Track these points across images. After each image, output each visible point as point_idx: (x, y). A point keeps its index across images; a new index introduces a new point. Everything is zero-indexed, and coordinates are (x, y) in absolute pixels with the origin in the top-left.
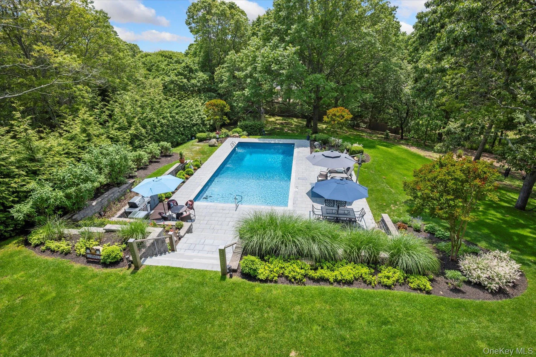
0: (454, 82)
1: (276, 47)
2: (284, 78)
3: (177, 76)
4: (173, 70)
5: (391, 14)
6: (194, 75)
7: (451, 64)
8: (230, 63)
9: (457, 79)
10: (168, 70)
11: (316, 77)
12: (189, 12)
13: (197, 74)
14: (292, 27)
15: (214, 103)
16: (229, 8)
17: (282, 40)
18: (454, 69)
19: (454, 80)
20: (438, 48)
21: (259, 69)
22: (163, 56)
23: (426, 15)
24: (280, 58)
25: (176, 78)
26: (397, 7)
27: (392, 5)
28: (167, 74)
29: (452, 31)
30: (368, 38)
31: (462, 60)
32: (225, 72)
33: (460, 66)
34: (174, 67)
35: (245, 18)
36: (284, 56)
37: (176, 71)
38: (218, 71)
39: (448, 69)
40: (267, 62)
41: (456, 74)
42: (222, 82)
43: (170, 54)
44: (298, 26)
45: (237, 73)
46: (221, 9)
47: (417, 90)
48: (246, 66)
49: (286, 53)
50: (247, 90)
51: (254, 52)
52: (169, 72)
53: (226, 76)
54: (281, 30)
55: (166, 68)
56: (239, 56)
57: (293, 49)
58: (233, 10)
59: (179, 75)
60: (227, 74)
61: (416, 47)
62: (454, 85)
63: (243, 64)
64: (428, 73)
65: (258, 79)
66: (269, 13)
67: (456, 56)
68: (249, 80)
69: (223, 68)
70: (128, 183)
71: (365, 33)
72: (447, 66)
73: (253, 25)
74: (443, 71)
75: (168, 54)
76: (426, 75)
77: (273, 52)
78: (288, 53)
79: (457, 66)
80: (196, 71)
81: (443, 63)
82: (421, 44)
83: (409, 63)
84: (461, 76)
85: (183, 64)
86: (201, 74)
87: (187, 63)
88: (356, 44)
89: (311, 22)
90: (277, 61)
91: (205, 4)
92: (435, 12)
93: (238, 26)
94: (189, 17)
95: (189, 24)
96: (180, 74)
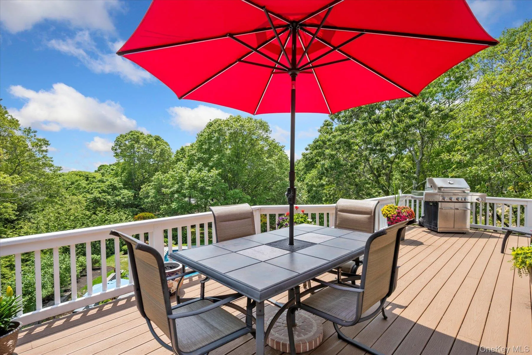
0: (330, 193)
1: (200, 170)
2: (209, 193)
3: (100, 193)
4: (97, 188)
5: (281, 150)
6: (119, 192)
7: (326, 181)
8: (157, 182)
9: (331, 191)
10: (91, 188)
11: (235, 191)
12: (117, 141)
13: (121, 191)
14: (214, 156)
15: (143, 216)
16: (155, 140)
17: (206, 165)
18: (329, 185)
19: (330, 192)
20: (319, 173)
21: (186, 186)
22: (80, 176)
23: (307, 155)
24: (205, 178)
25: (100, 195)
26: (285, 146)
27: (281, 145)
28: (89, 192)
29: (324, 164)
30: (270, 165)
31: (332, 180)
32: (150, 190)
33: (331, 183)
34: (98, 186)
35: (168, 147)
36: (208, 176)
37: (99, 189)
38: (144, 188)
39: (325, 185)
40: (194, 181)
41: (330, 188)
42: (148, 197)
43: (87, 174)
44: (219, 156)
45: (164, 190)
46: (149, 140)
47: (311, 197)
48: (173, 184)
49: (211, 174)
50: (174, 203)
51: (181, 173)
52: (92, 190)
53: (152, 193)
54: (204, 158)
55: (87, 187)
56: (167, 176)
57: (216, 171)
58: (158, 142)
59: (102, 193)
60: (153, 191)
61: (305, 172)
62: (331, 195)
63: (169, 183)
64: (315, 187)
65: (185, 194)
66: (193, 146)
67: (328, 177)
68: (176, 196)
69: (149, 186)
70: (64, 296)
71: (268, 162)
72: (324, 183)
73: (177, 153)
74: (323, 185)
75: (85, 174)
76: (314, 188)
77: (199, 173)
78: (212, 175)
79: (330, 183)
80: (121, 188)
81: (322, 181)
82: (307, 170)
83: (298, 182)
84: (333, 189)
85: (107, 183)
86: (125, 191)
87: (111, 182)
88: (263, 169)
89: (229, 154)
90: (202, 180)
91: (134, 136)
92: (311, 153)
93: (162, 153)
94: (116, 145)
95: (116, 150)
96: (104, 191)
